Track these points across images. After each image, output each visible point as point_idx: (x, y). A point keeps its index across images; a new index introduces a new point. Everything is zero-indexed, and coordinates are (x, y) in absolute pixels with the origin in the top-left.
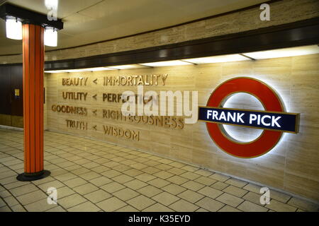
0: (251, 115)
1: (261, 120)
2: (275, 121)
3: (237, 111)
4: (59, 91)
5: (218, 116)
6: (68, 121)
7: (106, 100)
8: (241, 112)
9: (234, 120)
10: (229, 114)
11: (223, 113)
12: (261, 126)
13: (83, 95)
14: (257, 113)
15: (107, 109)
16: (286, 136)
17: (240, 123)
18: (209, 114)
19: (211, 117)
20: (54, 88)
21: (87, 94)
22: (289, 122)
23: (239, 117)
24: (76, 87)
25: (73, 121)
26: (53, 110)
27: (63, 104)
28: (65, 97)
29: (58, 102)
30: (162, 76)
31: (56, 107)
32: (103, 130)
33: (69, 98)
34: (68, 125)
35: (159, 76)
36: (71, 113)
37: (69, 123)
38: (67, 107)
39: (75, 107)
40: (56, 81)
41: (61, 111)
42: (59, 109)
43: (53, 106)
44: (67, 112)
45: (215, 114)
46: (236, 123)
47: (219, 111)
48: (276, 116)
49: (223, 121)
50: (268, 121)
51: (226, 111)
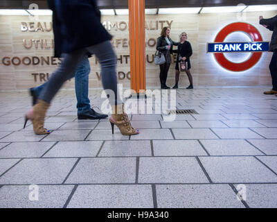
0: (245, 45)
1: (251, 47)
2: (259, 47)
3: (236, 43)
4: (14, 38)
5: (223, 48)
6: (35, 75)
8: (239, 44)
9: (234, 49)
10: (231, 45)
11: (226, 45)
12: (251, 50)
14: (248, 43)
16: (264, 54)
17: (238, 51)
18: (215, 48)
19: (217, 49)
20: (7, 34)
24: (48, 34)
25: (45, 73)
26: (5, 64)
27: (26, 55)
28: (28, 46)
29: (15, 53)
30: (167, 22)
31: (11, 60)
32: (96, 76)
33: (37, 48)
34: (35, 80)
35: (164, 22)
36: (40, 64)
37: (38, 77)
38: (33, 58)
39: (48, 57)
40: (8, 25)
41: (22, 65)
42: (16, 61)
43: (4, 59)
44: (34, 64)
45: (221, 47)
46: (236, 51)
47: (224, 44)
48: (259, 43)
49: (226, 51)
50: (255, 47)
51: (228, 44)
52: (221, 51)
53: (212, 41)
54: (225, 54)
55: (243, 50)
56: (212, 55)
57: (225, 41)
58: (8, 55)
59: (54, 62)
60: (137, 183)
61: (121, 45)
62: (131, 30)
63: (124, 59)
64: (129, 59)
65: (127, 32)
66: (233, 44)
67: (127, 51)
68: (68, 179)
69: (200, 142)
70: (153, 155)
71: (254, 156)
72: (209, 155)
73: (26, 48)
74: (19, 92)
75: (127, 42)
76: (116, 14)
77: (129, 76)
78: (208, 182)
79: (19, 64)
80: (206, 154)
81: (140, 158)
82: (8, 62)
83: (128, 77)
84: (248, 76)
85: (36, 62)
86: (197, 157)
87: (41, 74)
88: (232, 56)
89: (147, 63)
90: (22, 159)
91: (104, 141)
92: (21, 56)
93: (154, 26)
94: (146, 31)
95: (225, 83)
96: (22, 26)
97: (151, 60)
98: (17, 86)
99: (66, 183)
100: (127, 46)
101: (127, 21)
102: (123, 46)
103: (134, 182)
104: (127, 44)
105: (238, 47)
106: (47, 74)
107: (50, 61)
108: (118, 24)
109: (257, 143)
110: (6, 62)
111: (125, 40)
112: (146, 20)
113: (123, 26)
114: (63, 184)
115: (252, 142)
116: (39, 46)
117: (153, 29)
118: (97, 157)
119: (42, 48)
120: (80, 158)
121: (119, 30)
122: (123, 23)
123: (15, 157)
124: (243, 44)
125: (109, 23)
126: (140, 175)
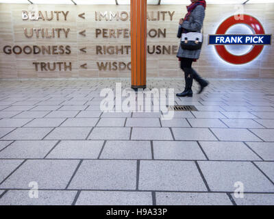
0: (247, 38)
1: (252, 40)
2: (260, 40)
3: (237, 36)
4: (15, 27)
5: (224, 40)
6: (36, 64)
7: (101, 35)
8: (240, 36)
9: (235, 42)
10: (232, 38)
11: (228, 38)
12: (253, 43)
13: (62, 32)
14: (250, 36)
15: (102, 46)
16: (265, 47)
17: (240, 43)
18: (217, 40)
19: (219, 41)
20: (5, 23)
21: (68, 30)
22: (267, 40)
23: (239, 39)
24: (49, 23)
25: (46, 63)
26: (6, 53)
27: (27, 44)
28: (29, 35)
29: (16, 42)
30: (169, 12)
31: (12, 49)
32: (97, 67)
33: (38, 37)
34: (37, 69)
35: (166, 12)
36: (41, 54)
37: (39, 66)
38: (34, 47)
39: (49, 47)
40: (9, 14)
41: (23, 53)
42: (17, 50)
43: (5, 48)
44: (35, 53)
45: (222, 39)
46: (237, 43)
47: (225, 37)
48: (261, 36)
49: (228, 43)
50: (256, 40)
51: (230, 36)
52: (222, 43)
53: (214, 33)
54: (226, 46)
55: (244, 43)
56: (213, 47)
57: (227, 33)
58: (9, 43)
59: (55, 52)
60: (137, 190)
61: (122, 36)
62: (132, 21)
63: (125, 50)
64: (130, 50)
65: (128, 23)
66: (234, 36)
67: (128, 42)
68: (71, 184)
69: (199, 144)
70: (153, 159)
71: (252, 162)
72: (208, 160)
73: (27, 37)
74: (21, 82)
75: (128, 32)
76: (117, 4)
77: (130, 67)
78: (207, 190)
79: (20, 52)
80: (205, 159)
81: (141, 161)
82: (8, 50)
83: (128, 67)
84: (248, 69)
85: (37, 51)
86: (196, 161)
87: (42, 63)
88: (233, 49)
89: (148, 54)
90: (26, 160)
91: (105, 141)
92: (22, 45)
93: (156, 17)
94: (148, 21)
95: (225, 75)
96: (23, 15)
97: (151, 51)
98: (18, 75)
99: (68, 188)
100: (128, 37)
101: (128, 11)
102: (125, 37)
103: (135, 189)
104: (129, 35)
105: (239, 40)
106: (49, 63)
107: (51, 51)
108: (120, 14)
109: (255, 146)
110: (7, 51)
111: (126, 30)
112: (148, 10)
113: (124, 16)
114: (66, 189)
115: (250, 146)
116: (40, 35)
117: (155, 20)
118: (98, 159)
119: (43, 37)
120: (82, 160)
121: (120, 20)
122: (124, 13)
123: (19, 157)
124: (244, 37)
125: (111, 13)
126: (140, 182)
